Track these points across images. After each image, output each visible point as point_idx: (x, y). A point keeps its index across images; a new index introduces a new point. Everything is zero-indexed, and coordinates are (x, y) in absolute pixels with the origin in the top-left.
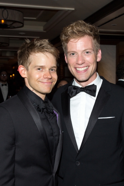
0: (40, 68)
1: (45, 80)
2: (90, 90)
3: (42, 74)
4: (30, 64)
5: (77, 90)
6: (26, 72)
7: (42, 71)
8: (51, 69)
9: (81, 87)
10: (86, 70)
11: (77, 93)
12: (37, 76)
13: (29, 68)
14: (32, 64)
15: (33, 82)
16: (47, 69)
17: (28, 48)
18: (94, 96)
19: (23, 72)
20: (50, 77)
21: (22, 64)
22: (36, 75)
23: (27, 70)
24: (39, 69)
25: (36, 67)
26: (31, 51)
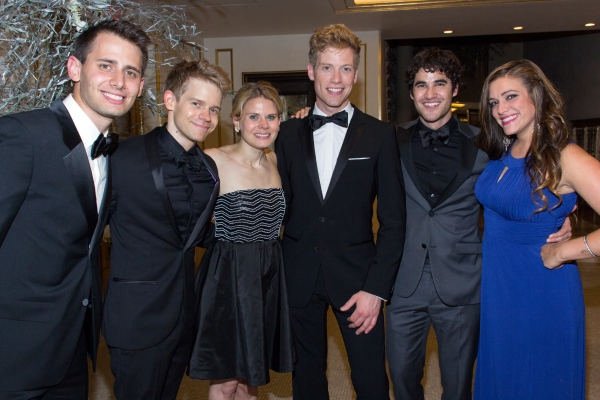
0: (197, 103)
1: (200, 123)
2: (340, 120)
3: (199, 112)
4: (183, 92)
5: (322, 121)
6: (174, 103)
7: (199, 108)
8: (212, 109)
9: (326, 115)
10: (340, 93)
11: (321, 124)
12: (190, 113)
13: (182, 98)
14: (187, 93)
15: (182, 120)
16: (207, 107)
17: (187, 68)
18: (345, 126)
19: (170, 101)
20: (208, 119)
21: (172, 89)
22: (189, 111)
23: (178, 99)
24: (195, 104)
25: (191, 99)
26: (191, 75)
